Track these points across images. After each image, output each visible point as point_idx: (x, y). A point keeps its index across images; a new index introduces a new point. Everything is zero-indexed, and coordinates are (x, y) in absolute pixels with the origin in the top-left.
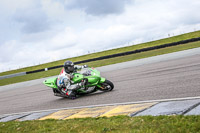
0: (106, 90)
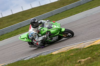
0: (69, 37)
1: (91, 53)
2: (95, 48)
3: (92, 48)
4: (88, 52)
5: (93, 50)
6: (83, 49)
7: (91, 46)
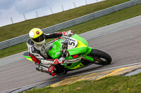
1: (105, 87)
2: (111, 81)
3: (106, 81)
4: (100, 87)
5: (108, 84)
6: (94, 81)
7: (106, 78)
